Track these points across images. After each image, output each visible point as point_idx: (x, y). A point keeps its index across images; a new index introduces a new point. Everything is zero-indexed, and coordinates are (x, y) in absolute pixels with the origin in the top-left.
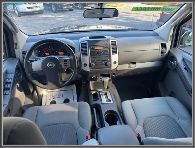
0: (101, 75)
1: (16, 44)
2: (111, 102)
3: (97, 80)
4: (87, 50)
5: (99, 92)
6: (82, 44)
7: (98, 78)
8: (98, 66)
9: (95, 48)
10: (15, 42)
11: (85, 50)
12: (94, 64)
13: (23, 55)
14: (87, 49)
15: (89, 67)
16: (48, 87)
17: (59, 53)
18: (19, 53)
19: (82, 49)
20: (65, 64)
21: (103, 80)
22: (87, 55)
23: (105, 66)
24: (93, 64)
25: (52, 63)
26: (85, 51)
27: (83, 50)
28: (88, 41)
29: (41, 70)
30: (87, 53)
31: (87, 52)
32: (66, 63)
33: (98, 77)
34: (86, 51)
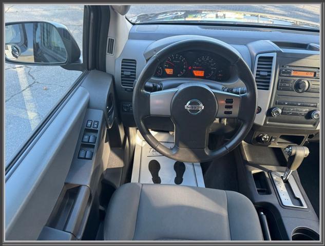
0: (282, 137)
1: (112, 41)
2: (302, 205)
3: (270, 144)
4: (270, 75)
5: (270, 172)
6: (260, 58)
7: (274, 142)
8: (286, 117)
9: (293, 74)
10: (110, 35)
11: (266, 74)
12: (280, 111)
13: (122, 68)
14: (270, 72)
15: (265, 116)
16: (178, 155)
17: (194, 71)
18: (114, 63)
19: (257, 71)
20: (227, 107)
21: (293, 152)
22: (268, 86)
23: (303, 119)
24: (278, 112)
25: (197, 101)
26: (263, 77)
27: (262, 73)
28: (279, 53)
29: (170, 114)
30: (269, 82)
31: (270, 79)
32: (231, 107)
33: (273, 140)
34: (268, 78)
